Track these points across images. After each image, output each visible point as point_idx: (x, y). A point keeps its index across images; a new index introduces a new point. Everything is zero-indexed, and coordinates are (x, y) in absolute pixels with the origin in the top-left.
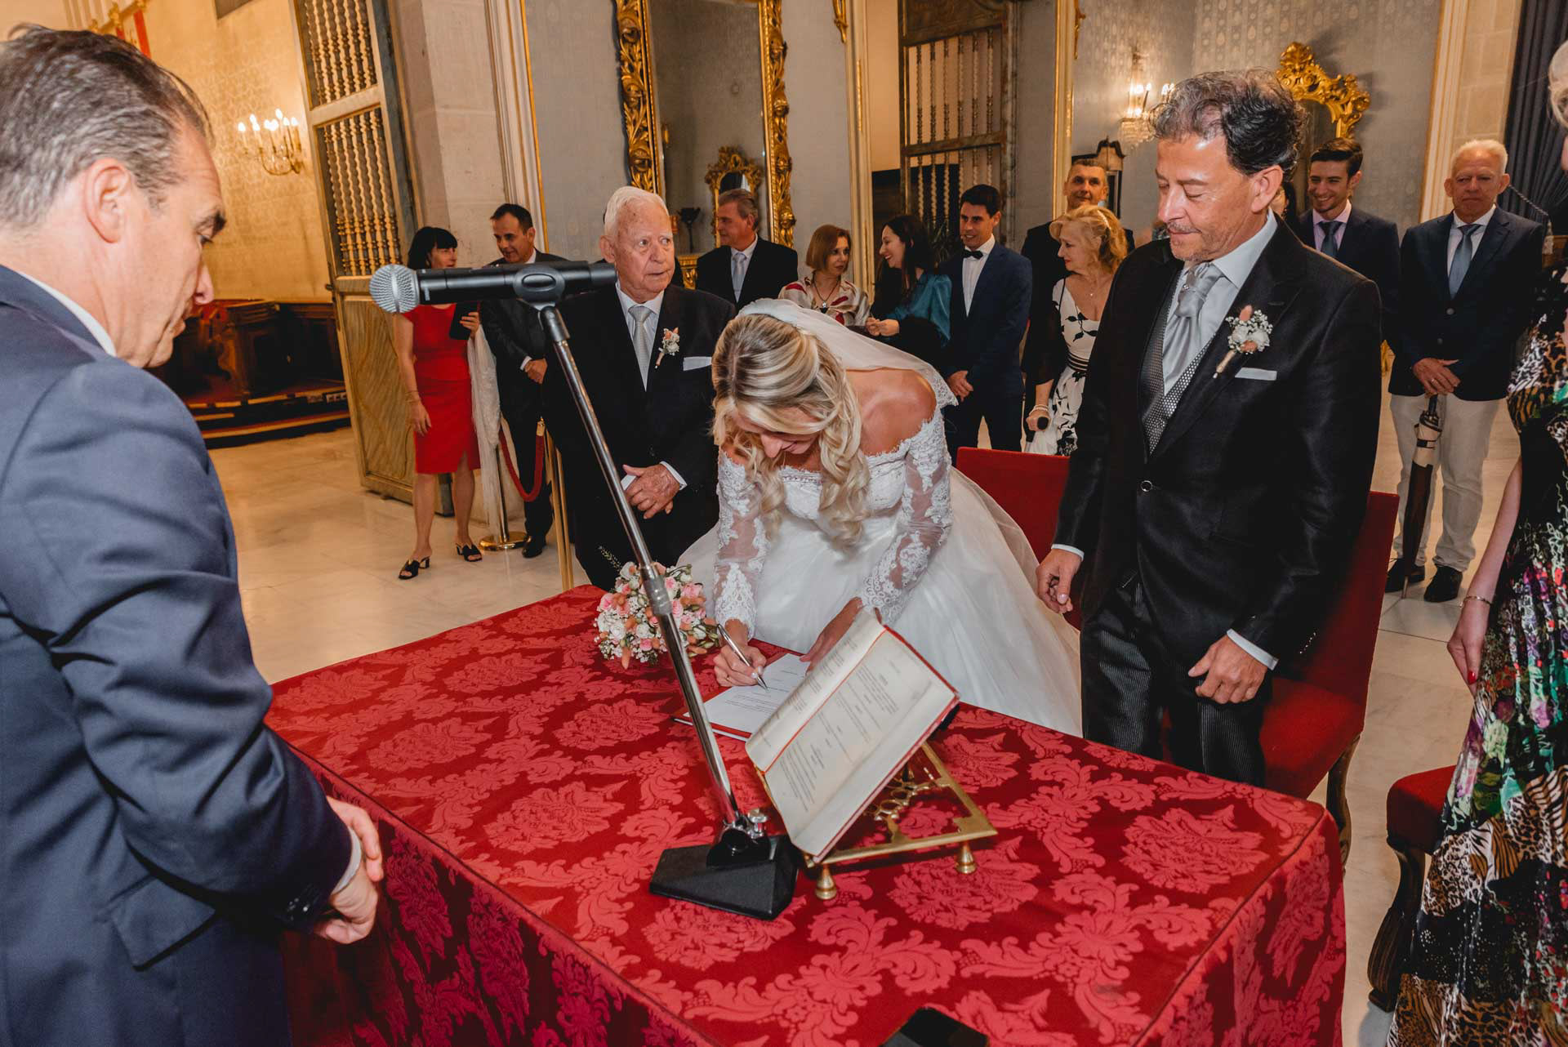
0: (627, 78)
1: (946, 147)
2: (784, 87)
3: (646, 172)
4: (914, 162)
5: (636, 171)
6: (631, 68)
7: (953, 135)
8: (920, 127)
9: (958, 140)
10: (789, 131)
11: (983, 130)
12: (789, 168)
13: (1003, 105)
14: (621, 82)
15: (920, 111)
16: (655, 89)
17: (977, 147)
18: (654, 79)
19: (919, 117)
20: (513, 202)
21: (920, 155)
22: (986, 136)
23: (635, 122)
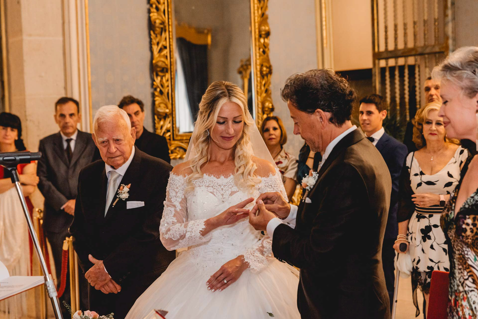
0: (154, 15)
1: (406, 53)
2: (267, 18)
3: (165, 76)
4: (383, 63)
5: (157, 75)
6: (157, 9)
7: (411, 45)
8: (386, 39)
9: (414, 49)
10: (271, 47)
11: (432, 41)
12: (270, 72)
13: (445, 24)
14: (149, 18)
15: (386, 28)
16: (173, 22)
17: (429, 54)
18: (172, 16)
19: (386, 32)
20: (69, 96)
21: (387, 59)
22: (434, 46)
23: (158, 44)
